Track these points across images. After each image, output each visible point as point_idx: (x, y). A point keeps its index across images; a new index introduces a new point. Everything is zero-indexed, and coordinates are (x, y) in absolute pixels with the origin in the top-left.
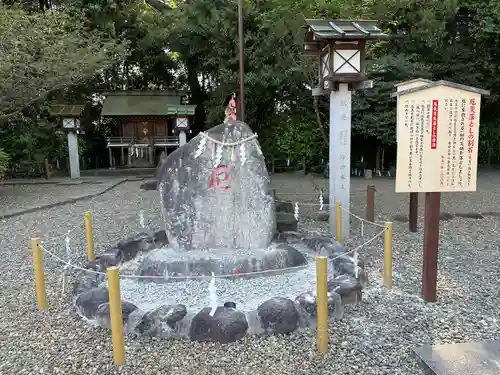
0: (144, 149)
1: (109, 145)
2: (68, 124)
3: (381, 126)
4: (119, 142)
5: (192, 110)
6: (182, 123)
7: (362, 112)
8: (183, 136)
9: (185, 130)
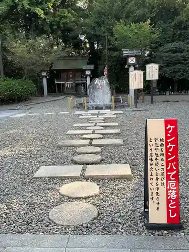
0: (71, 84)
1: (56, 82)
2: (44, 74)
3: (171, 73)
4: (60, 81)
5: (92, 67)
6: (88, 73)
7: (162, 67)
8: (88, 79)
9: (90, 75)
